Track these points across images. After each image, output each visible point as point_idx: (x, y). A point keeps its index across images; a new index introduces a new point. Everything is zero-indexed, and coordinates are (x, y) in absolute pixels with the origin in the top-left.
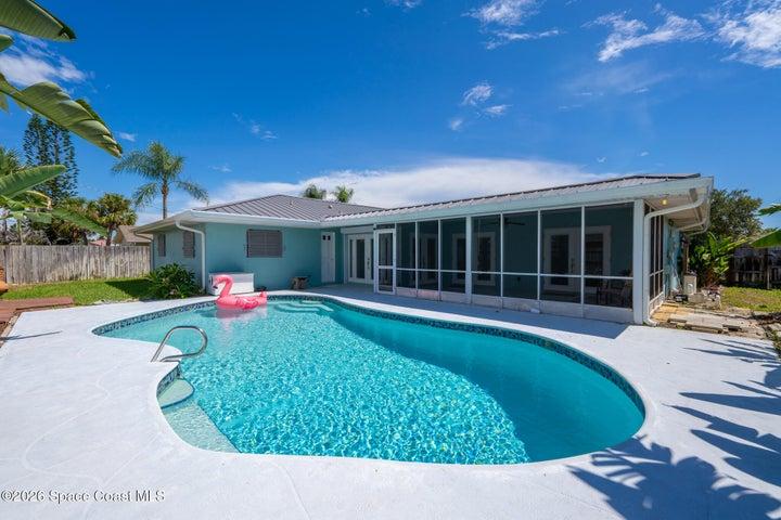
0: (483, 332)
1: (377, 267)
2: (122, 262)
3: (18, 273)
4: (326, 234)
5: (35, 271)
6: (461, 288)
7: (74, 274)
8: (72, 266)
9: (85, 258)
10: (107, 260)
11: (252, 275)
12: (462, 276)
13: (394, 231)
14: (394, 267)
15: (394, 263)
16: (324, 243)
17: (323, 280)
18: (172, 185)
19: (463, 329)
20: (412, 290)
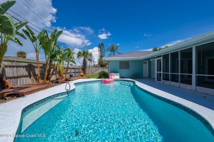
0: (174, 105)
1: (156, 72)
4: (145, 61)
6: (190, 83)
11: (119, 74)
12: (190, 77)
13: (161, 58)
14: (162, 72)
15: (162, 71)
16: (144, 65)
17: (144, 76)
18: (115, 53)
19: (165, 101)
20: (168, 82)
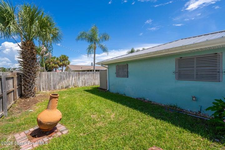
2: (84, 79)
3: (45, 85)
5: (52, 84)
7: (67, 85)
8: (66, 81)
9: (71, 77)
10: (79, 78)
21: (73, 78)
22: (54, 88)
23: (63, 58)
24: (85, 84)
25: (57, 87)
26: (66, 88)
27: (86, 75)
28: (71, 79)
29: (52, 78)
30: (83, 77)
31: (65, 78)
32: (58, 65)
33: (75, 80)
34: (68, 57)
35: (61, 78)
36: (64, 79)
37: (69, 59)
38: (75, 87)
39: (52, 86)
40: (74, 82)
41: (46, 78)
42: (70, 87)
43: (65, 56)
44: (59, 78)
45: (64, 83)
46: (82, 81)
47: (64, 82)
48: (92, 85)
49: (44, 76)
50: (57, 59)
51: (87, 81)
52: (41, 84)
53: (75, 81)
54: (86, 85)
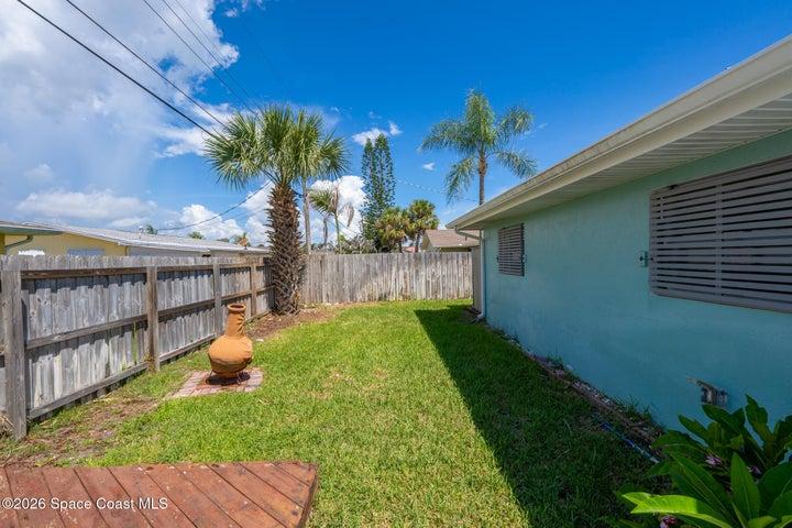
2: (433, 275)
3: (333, 289)
5: (346, 286)
7: (384, 292)
8: (380, 280)
9: (394, 269)
10: (417, 272)
21: (401, 273)
22: (352, 297)
23: (417, 210)
24: (435, 293)
25: (359, 296)
26: (380, 299)
27: (438, 263)
28: (393, 275)
29: (346, 272)
30: (431, 269)
31: (379, 272)
32: (406, 232)
33: (405, 277)
34: (432, 207)
35: (368, 271)
36: (376, 274)
37: (434, 212)
38: (405, 297)
39: (347, 292)
40: (401, 282)
41: (335, 270)
42: (392, 298)
43: (424, 204)
44: (364, 269)
45: (376, 286)
46: (427, 282)
47: (375, 284)
48: (462, 295)
49: (329, 265)
50: (404, 213)
51: (443, 282)
52: (324, 284)
53: (406, 282)
54: (440, 296)
